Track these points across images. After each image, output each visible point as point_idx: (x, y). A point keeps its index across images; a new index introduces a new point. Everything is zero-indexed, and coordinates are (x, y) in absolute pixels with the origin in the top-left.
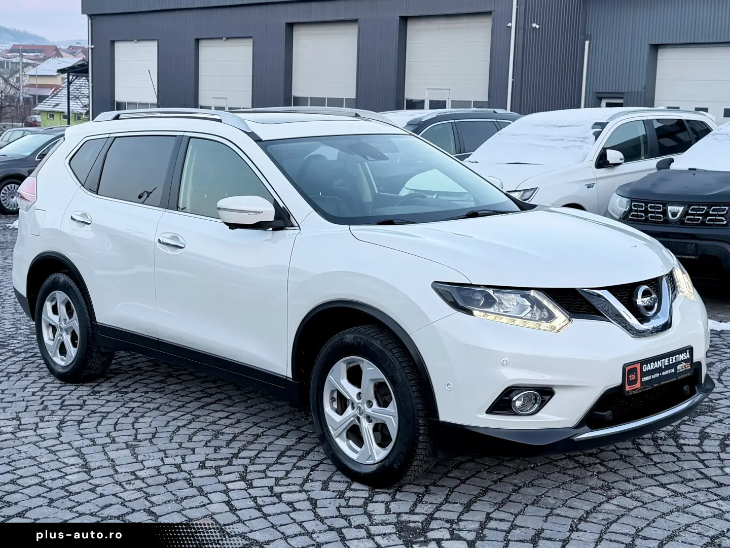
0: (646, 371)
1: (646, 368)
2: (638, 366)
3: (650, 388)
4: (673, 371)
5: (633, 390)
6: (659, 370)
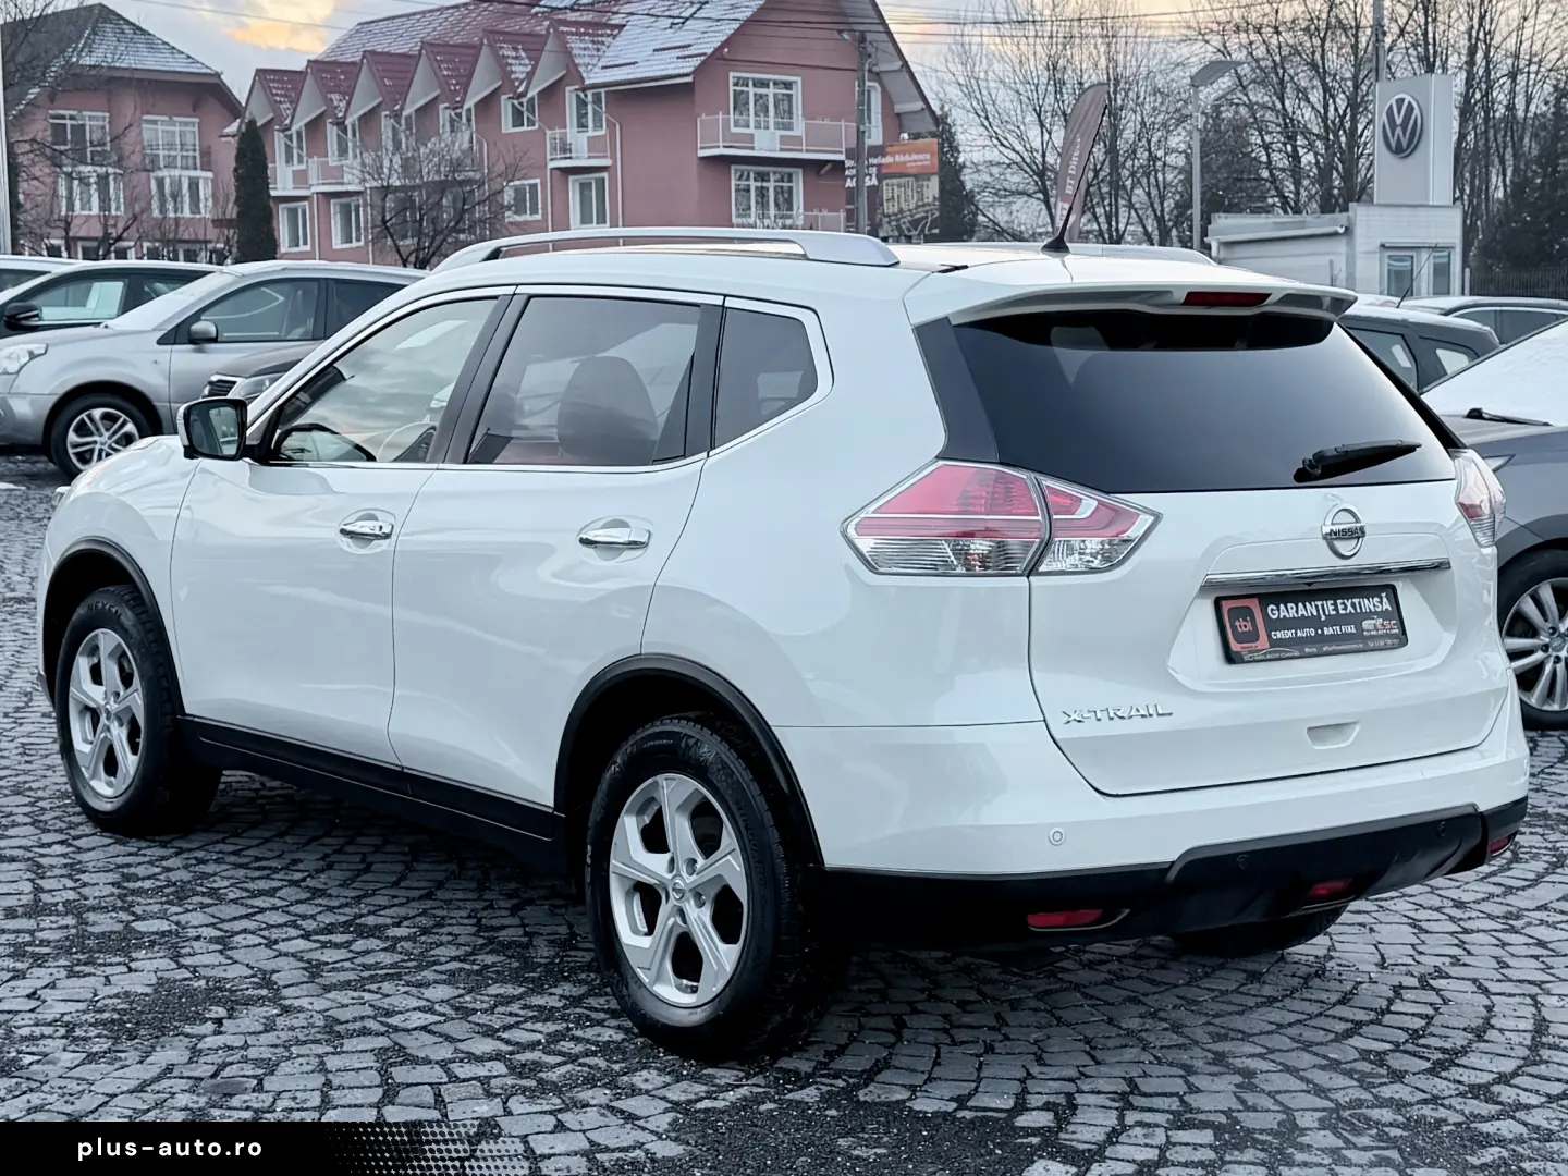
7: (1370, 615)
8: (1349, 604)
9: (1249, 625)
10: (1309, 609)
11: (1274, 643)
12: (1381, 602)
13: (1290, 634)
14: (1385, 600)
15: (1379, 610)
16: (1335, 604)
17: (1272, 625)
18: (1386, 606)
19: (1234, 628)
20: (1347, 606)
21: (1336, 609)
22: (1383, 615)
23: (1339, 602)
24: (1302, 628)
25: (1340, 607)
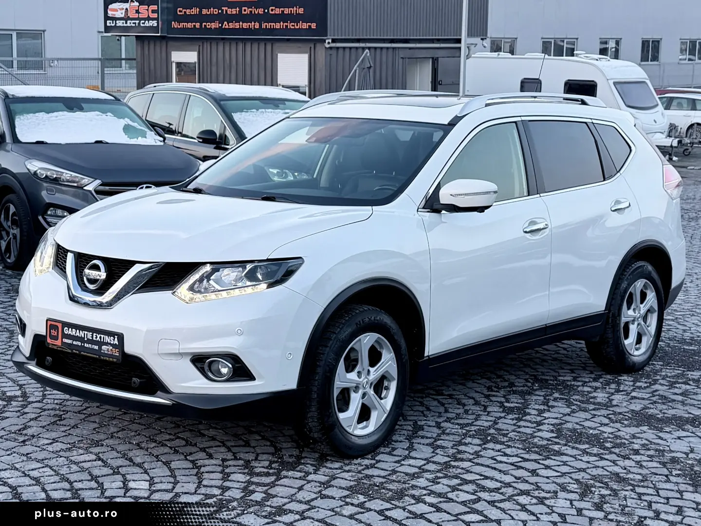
0: (67, 334)
1: (67, 331)
2: (60, 325)
3: (70, 351)
4: (96, 347)
5: (53, 344)
6: (81, 339)
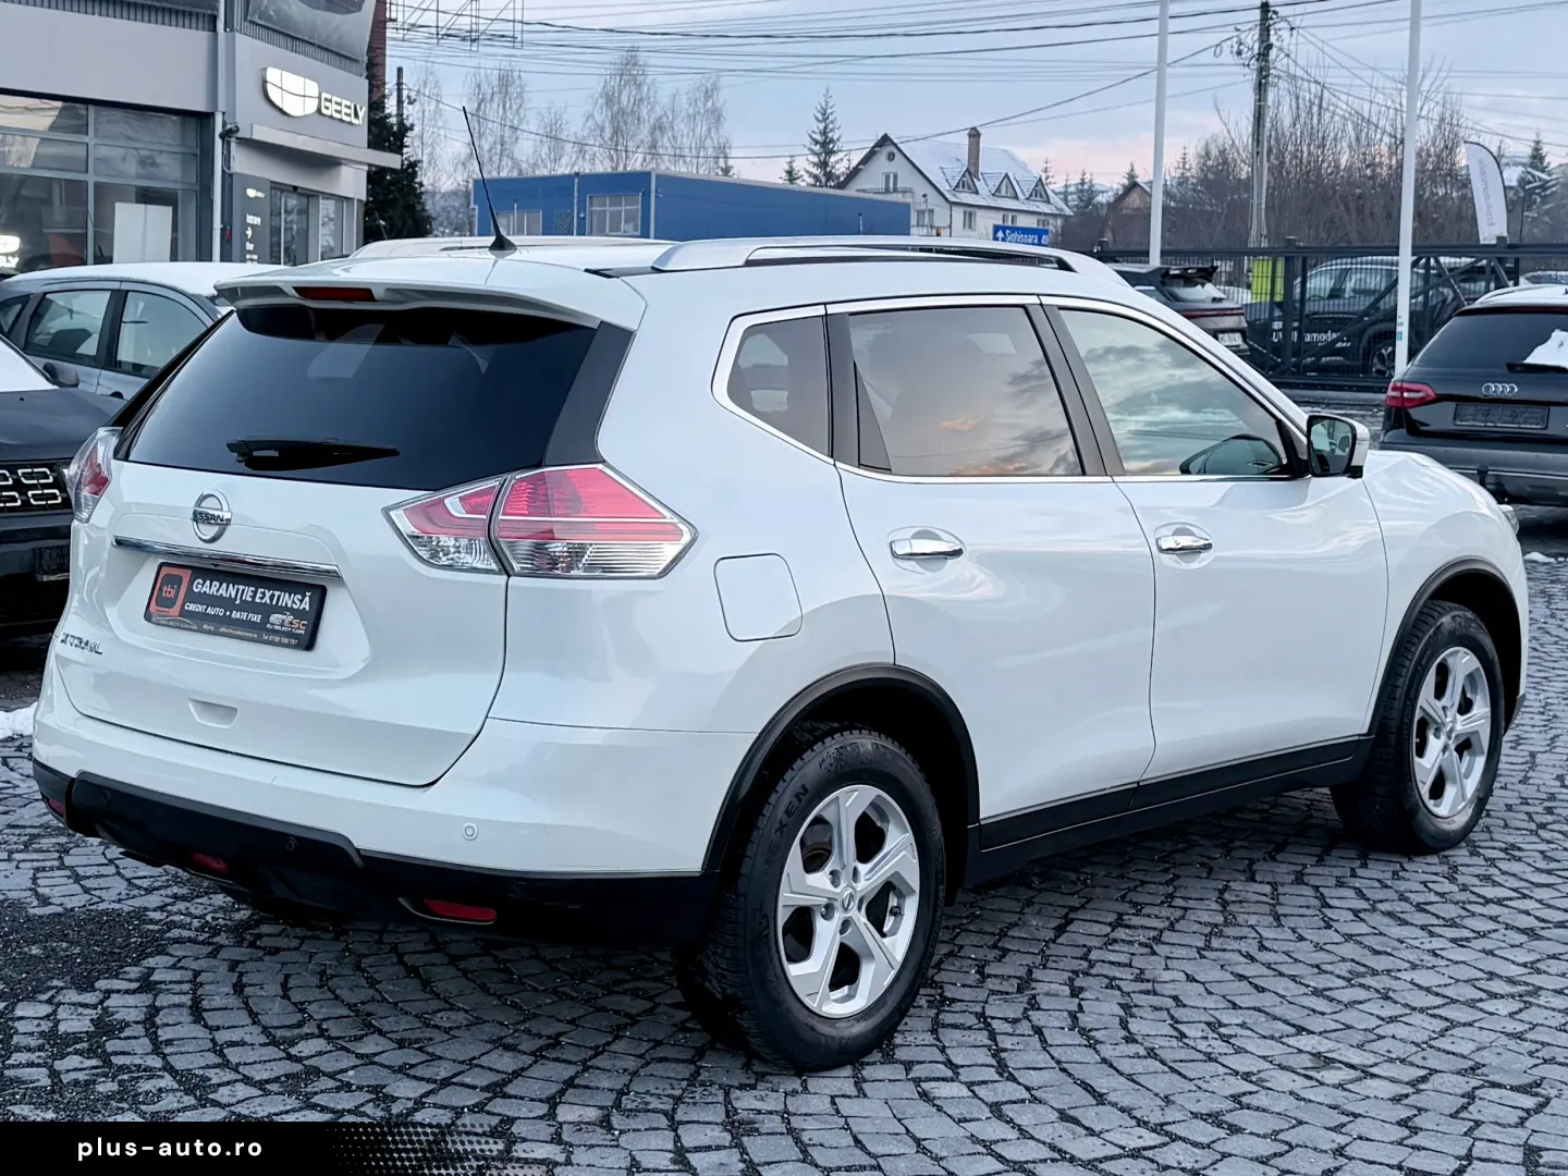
7: (282, 610)
8: (268, 594)
9: (173, 592)
10: (228, 591)
11: (184, 613)
12: (301, 601)
13: (200, 608)
14: (307, 599)
15: (295, 607)
16: (255, 593)
17: (192, 597)
18: (306, 605)
19: (161, 589)
20: (265, 596)
21: (254, 597)
22: (297, 614)
23: (260, 590)
24: (213, 606)
25: (259, 595)
